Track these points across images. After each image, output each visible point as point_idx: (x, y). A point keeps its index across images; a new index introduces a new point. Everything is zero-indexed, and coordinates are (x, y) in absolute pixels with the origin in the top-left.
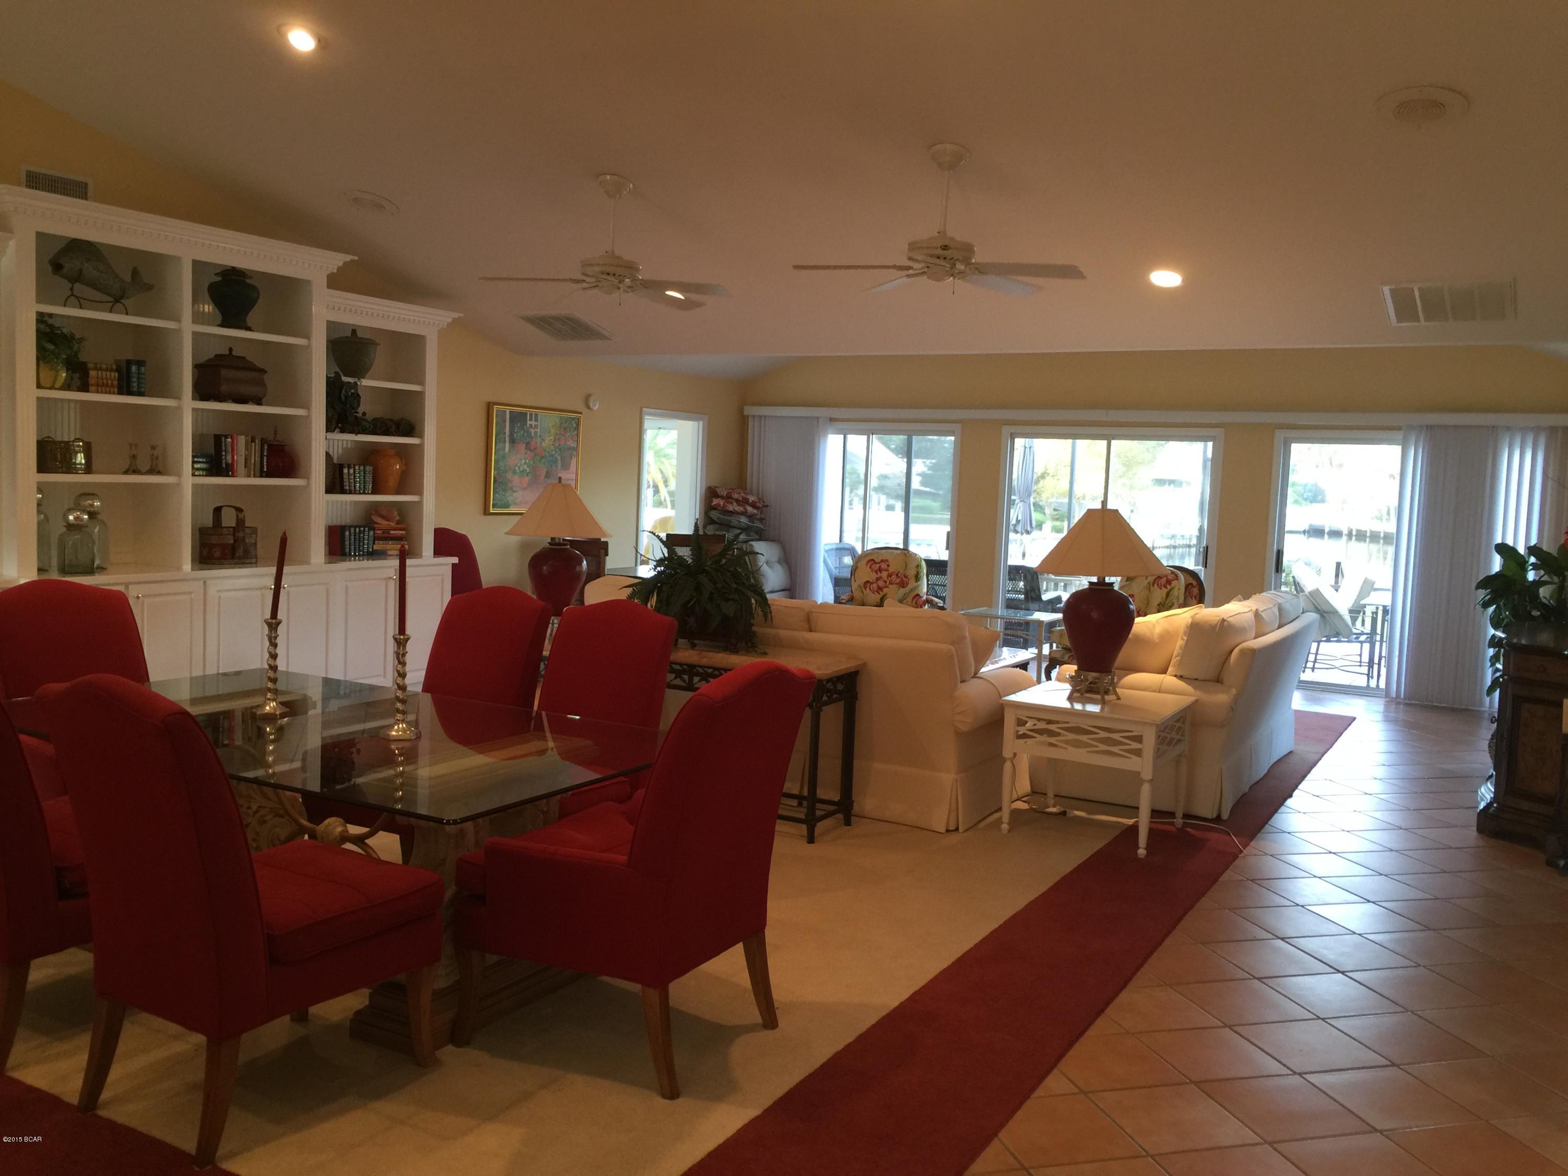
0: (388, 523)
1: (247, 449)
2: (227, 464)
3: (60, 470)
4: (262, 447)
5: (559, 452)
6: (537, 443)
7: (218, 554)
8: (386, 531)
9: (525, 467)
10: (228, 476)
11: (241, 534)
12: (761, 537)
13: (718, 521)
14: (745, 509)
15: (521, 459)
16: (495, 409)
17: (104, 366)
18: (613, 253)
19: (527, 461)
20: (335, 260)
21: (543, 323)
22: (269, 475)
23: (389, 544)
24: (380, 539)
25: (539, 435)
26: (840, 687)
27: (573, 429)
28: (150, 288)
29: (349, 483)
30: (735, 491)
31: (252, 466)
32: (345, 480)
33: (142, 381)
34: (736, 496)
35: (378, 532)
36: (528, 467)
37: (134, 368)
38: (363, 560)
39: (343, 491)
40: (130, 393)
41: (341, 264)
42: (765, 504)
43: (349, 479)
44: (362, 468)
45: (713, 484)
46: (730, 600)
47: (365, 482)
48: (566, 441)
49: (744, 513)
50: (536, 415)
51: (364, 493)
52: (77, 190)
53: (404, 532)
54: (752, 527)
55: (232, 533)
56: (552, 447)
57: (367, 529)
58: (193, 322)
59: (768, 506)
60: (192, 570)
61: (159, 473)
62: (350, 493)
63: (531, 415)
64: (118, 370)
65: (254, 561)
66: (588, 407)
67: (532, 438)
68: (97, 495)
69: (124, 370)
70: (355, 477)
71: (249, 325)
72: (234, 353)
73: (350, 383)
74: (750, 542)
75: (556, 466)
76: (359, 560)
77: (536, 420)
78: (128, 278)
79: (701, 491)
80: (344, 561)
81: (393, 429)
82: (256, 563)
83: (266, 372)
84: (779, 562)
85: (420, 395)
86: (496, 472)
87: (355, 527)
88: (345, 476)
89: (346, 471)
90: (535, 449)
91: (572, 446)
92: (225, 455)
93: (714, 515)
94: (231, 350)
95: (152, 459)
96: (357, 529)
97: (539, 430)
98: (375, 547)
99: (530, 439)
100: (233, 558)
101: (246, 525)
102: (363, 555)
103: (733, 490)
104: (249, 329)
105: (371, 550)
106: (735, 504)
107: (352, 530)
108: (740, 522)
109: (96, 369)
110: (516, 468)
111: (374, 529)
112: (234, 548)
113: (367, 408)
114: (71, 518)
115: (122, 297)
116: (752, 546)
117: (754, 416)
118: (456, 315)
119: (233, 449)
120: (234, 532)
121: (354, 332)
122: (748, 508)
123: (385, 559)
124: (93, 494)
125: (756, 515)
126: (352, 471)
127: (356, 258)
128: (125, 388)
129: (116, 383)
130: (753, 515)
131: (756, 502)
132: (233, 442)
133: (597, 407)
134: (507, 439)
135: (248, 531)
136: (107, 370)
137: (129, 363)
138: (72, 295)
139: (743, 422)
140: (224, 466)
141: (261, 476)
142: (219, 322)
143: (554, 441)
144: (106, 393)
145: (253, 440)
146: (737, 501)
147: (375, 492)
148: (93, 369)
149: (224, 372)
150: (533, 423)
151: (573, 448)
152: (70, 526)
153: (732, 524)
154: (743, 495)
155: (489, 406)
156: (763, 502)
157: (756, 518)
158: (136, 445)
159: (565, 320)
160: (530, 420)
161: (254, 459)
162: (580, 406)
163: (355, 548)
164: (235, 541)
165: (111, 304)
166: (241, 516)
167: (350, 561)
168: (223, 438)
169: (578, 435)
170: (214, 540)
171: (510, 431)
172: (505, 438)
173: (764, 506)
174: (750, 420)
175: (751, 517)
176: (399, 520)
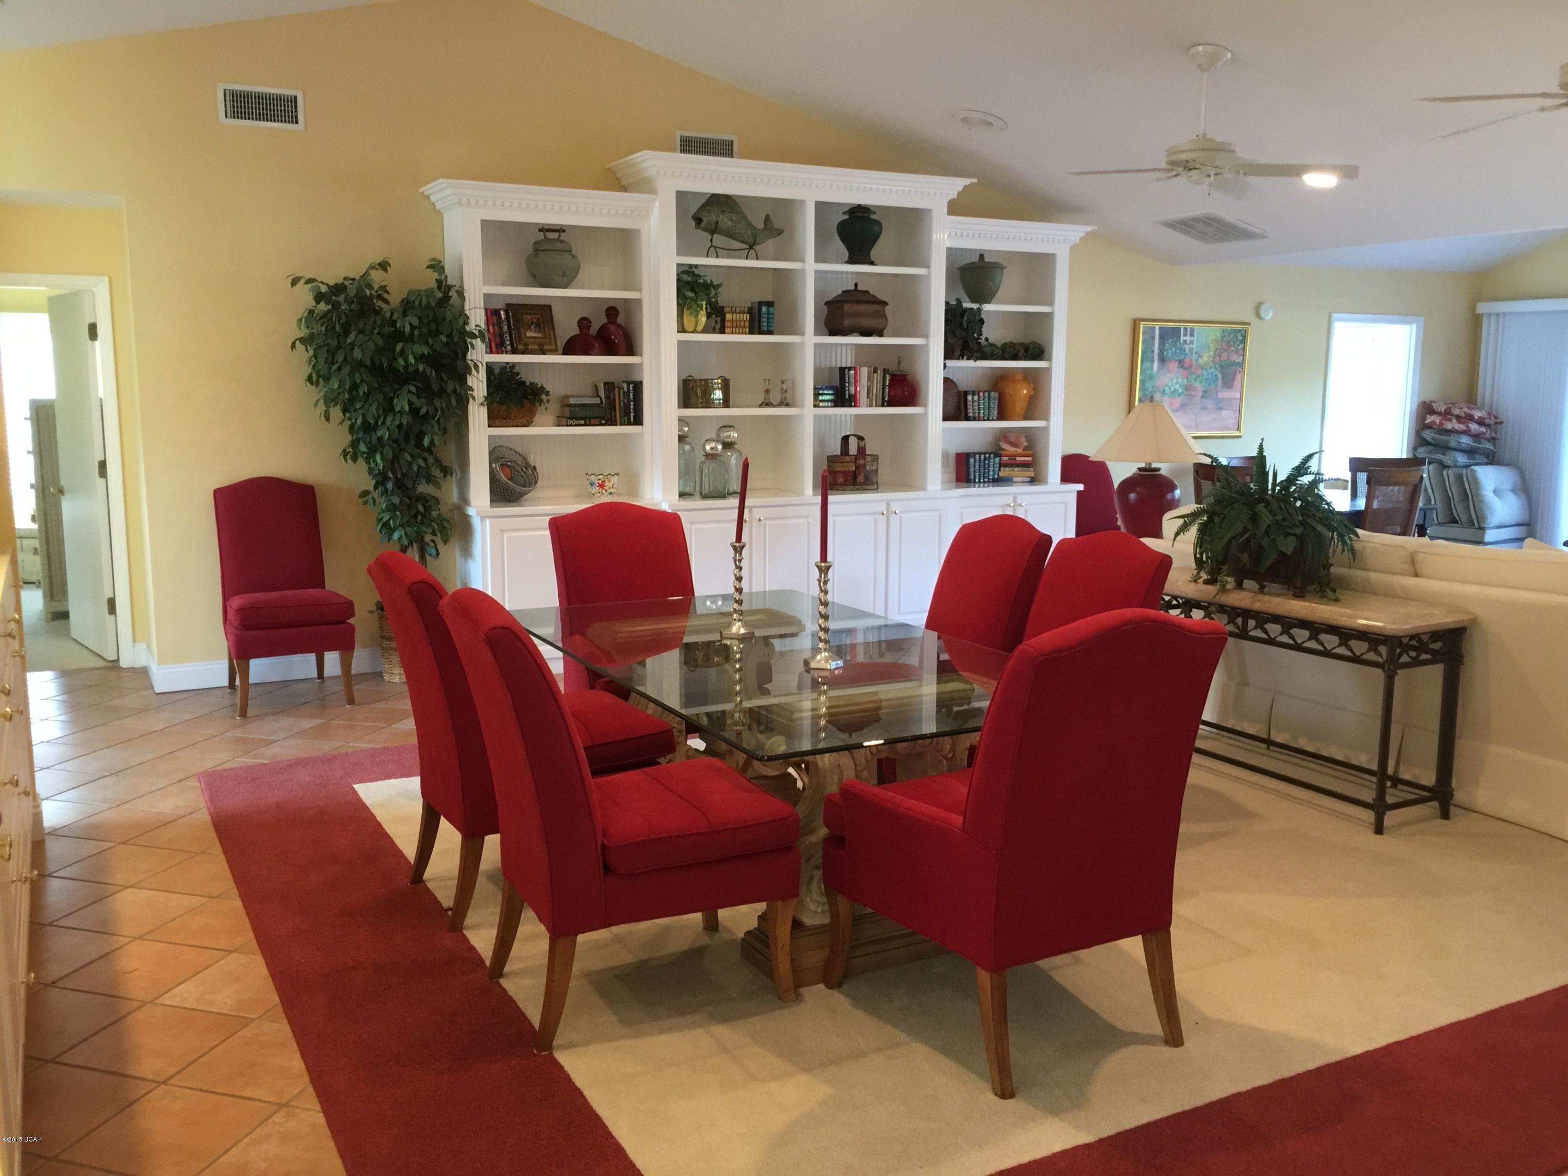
0: (1015, 449)
1: (869, 379)
2: (850, 395)
3: (700, 406)
4: (884, 377)
5: (1220, 369)
6: (1191, 360)
7: (841, 480)
8: (1012, 457)
9: (1177, 386)
10: (850, 406)
11: (861, 462)
12: (1492, 459)
13: (1432, 442)
14: (1468, 427)
15: (1172, 379)
16: (1142, 326)
17: (738, 310)
18: (1205, 134)
19: (1180, 380)
20: (953, 186)
21: (1184, 226)
22: (891, 403)
23: (1014, 471)
24: (1006, 465)
25: (1194, 351)
26: (1437, 646)
27: (1238, 343)
28: (780, 232)
29: (973, 409)
30: (1456, 405)
31: (874, 397)
32: (969, 407)
33: (771, 320)
34: (1456, 411)
35: (1005, 458)
36: (1180, 387)
37: (764, 309)
38: (988, 486)
39: (967, 419)
40: (761, 332)
41: (961, 189)
42: (1498, 421)
43: (973, 406)
44: (986, 394)
45: (1427, 399)
46: (1290, 534)
47: (989, 409)
48: (1228, 356)
49: (1467, 432)
50: (1192, 330)
51: (988, 420)
52: (723, 149)
53: (1030, 459)
54: (1478, 448)
55: (854, 460)
56: (1211, 364)
57: (992, 456)
58: (816, 261)
59: (1502, 423)
60: (814, 495)
61: (787, 405)
62: (974, 419)
63: (1185, 329)
64: (750, 311)
65: (875, 486)
66: (1259, 316)
67: (1186, 354)
68: (733, 427)
69: (756, 310)
70: (979, 405)
71: (872, 259)
72: (860, 288)
73: (973, 309)
74: (1473, 467)
75: (1216, 385)
76: (984, 487)
77: (1192, 335)
78: (761, 226)
79: (1411, 408)
80: (969, 487)
81: (1020, 354)
82: (877, 489)
83: (887, 304)
84: (1514, 491)
85: (1049, 316)
86: (1141, 394)
87: (980, 454)
88: (970, 403)
89: (970, 398)
90: (1190, 367)
91: (1237, 361)
92: (849, 387)
93: (1428, 435)
94: (856, 285)
95: (782, 393)
96: (982, 457)
97: (1194, 346)
98: (1001, 474)
99: (1183, 357)
100: (854, 484)
101: (867, 453)
102: (988, 482)
103: (1454, 404)
104: (872, 263)
105: (996, 476)
106: (1454, 421)
107: (977, 456)
108: (1459, 442)
109: (731, 312)
110: (1166, 388)
111: (1000, 456)
112: (855, 475)
113: (992, 333)
114: (708, 448)
115: (754, 244)
116: (1474, 471)
117: (1490, 315)
118: (1089, 228)
119: (856, 381)
120: (856, 459)
121: (982, 257)
122: (1471, 425)
123: (1011, 486)
124: (730, 427)
125: (1484, 433)
126: (976, 398)
127: (975, 181)
128: (755, 327)
129: (747, 324)
130: (1481, 434)
131: (1485, 418)
132: (856, 374)
133: (1270, 315)
134: (1156, 357)
135: (868, 458)
136: (740, 313)
137: (760, 304)
138: (712, 246)
139: (1476, 321)
140: (847, 397)
141: (883, 405)
142: (846, 259)
143: (1214, 357)
144: (739, 333)
145: (875, 371)
146: (1458, 418)
147: (1001, 417)
148: (729, 313)
149: (847, 307)
150: (1188, 338)
151: (1238, 363)
152: (707, 455)
153: (1450, 445)
154: (1466, 410)
155: (1135, 323)
156: (1496, 417)
157: (1484, 438)
158: (769, 380)
159: (1207, 220)
160: (1185, 335)
161: (876, 388)
162: (1251, 318)
163: (980, 475)
164: (856, 468)
165: (747, 251)
166: (862, 444)
167: (974, 487)
168: (847, 371)
169: (1244, 349)
170: (839, 467)
171: (1159, 347)
172: (1153, 356)
173: (1496, 423)
174: (1484, 319)
175: (1477, 437)
176: (1026, 446)
